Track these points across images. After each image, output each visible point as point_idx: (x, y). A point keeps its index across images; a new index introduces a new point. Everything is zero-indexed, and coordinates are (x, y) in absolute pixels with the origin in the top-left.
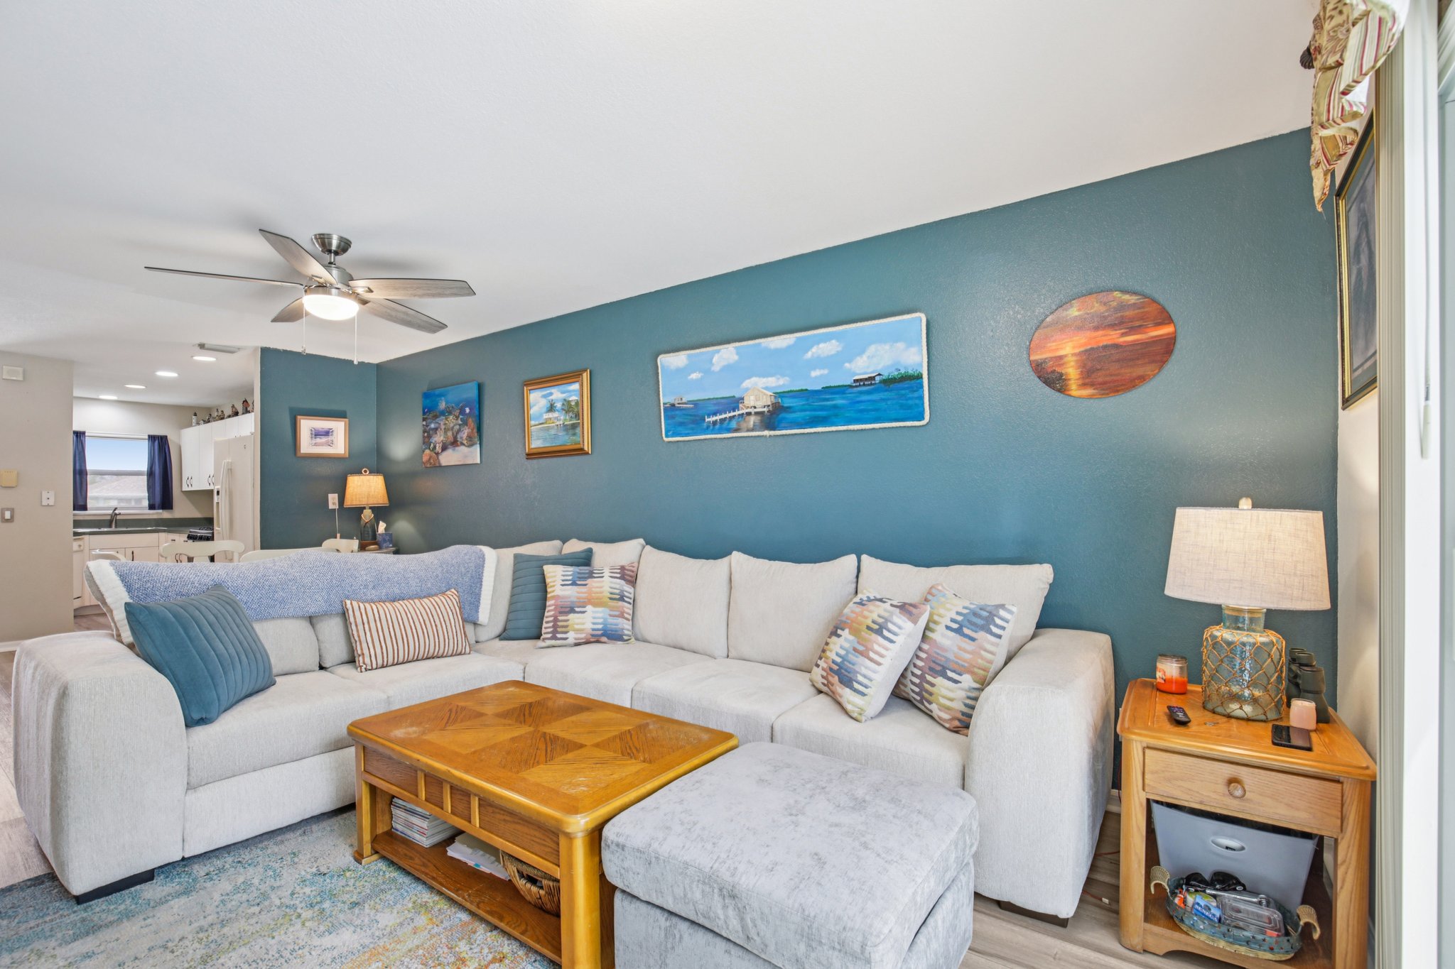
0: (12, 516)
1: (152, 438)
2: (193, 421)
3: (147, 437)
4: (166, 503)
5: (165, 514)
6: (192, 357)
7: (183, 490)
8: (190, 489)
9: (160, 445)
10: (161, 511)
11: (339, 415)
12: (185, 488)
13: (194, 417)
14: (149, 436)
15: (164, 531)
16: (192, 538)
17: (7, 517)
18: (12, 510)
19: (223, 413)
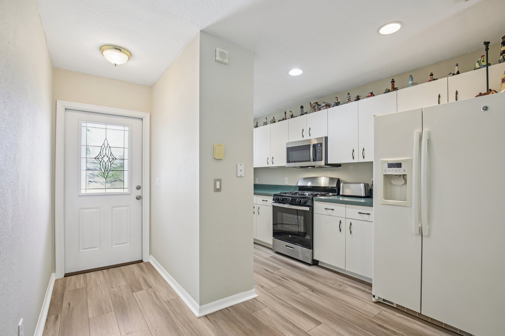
16: (277, 200)
17: (218, 187)
18: (220, 180)
19: (274, 119)
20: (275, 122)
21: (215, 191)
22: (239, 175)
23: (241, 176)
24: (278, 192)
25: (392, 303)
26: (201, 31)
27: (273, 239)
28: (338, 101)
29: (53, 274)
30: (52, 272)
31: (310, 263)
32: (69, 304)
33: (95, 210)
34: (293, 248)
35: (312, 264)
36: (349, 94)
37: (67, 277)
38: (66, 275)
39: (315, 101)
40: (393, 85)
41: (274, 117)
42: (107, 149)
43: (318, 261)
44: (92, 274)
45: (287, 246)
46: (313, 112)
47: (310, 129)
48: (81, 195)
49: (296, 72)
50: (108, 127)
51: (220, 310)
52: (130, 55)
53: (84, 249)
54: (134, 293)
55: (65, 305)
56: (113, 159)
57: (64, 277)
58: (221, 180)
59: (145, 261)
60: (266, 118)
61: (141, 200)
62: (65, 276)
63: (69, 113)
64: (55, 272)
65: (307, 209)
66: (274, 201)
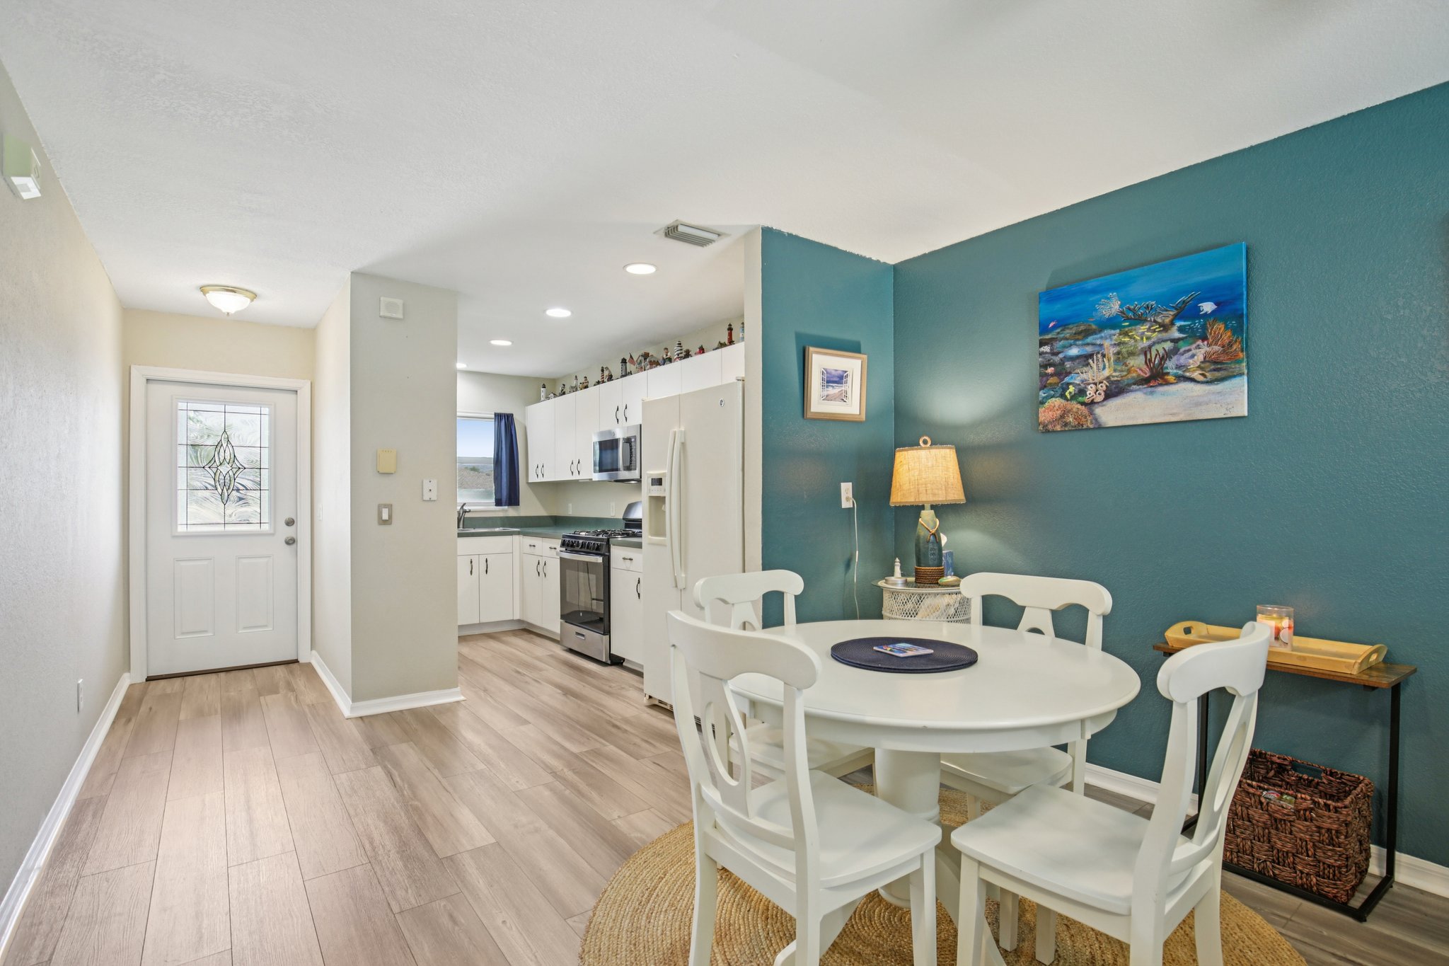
0: (390, 516)
1: (499, 417)
2: (542, 394)
3: (493, 416)
4: (512, 498)
5: (510, 512)
6: (625, 266)
7: (530, 481)
8: (541, 479)
9: (506, 424)
10: (506, 507)
11: (852, 348)
12: (533, 479)
13: (542, 389)
14: (495, 414)
15: (518, 533)
16: (568, 545)
17: (385, 516)
18: (390, 507)
19: (586, 380)
20: (586, 387)
21: (380, 524)
22: (426, 498)
23: (430, 500)
24: (569, 532)
25: (666, 704)
26: (352, 273)
27: (561, 623)
28: (667, 355)
29: (126, 675)
30: (124, 671)
31: (604, 660)
32: (151, 709)
33: (205, 563)
34: (583, 635)
35: (609, 662)
36: (680, 344)
37: (151, 682)
38: (149, 679)
39: (642, 352)
40: (730, 335)
41: (586, 377)
42: (227, 449)
43: (624, 659)
44: (198, 679)
45: (578, 634)
46: (638, 372)
47: (618, 410)
48: (176, 534)
49: (558, 313)
50: (229, 408)
51: (388, 713)
52: (254, 296)
53: (183, 633)
54: (262, 698)
55: (144, 709)
56: (239, 468)
57: (145, 680)
58: (391, 505)
59: (301, 661)
60: (576, 377)
61: (294, 546)
62: (147, 680)
63: (153, 386)
64: (129, 670)
65: (600, 560)
66: (564, 549)
